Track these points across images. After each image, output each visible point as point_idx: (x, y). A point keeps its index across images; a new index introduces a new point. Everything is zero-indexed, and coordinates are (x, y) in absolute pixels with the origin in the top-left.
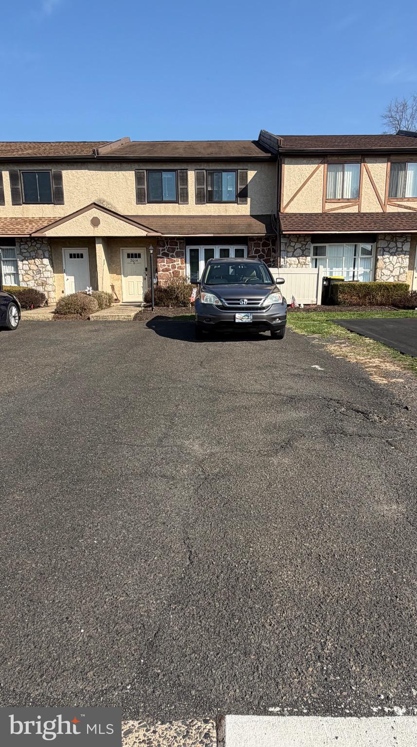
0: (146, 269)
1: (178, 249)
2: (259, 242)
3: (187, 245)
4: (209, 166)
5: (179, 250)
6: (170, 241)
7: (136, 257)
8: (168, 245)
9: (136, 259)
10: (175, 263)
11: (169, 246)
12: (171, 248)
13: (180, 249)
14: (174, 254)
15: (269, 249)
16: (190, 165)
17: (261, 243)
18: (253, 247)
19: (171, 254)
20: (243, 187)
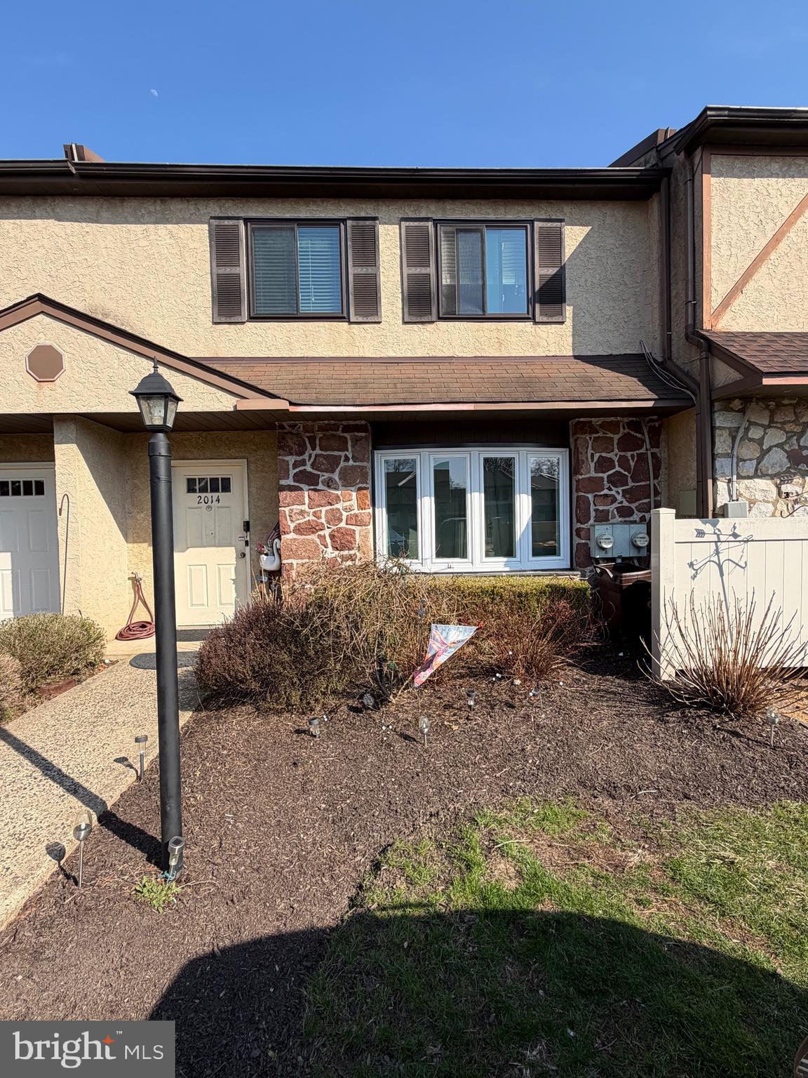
0: (247, 526)
1: (347, 459)
2: (610, 435)
3: (374, 448)
4: (444, 210)
5: (351, 463)
6: (320, 435)
7: (214, 490)
8: (313, 449)
9: (215, 495)
10: (339, 506)
11: (318, 451)
12: (326, 457)
13: (354, 458)
14: (336, 476)
15: (642, 458)
16: (384, 208)
17: (616, 437)
18: (590, 451)
19: (327, 475)
20: (552, 271)
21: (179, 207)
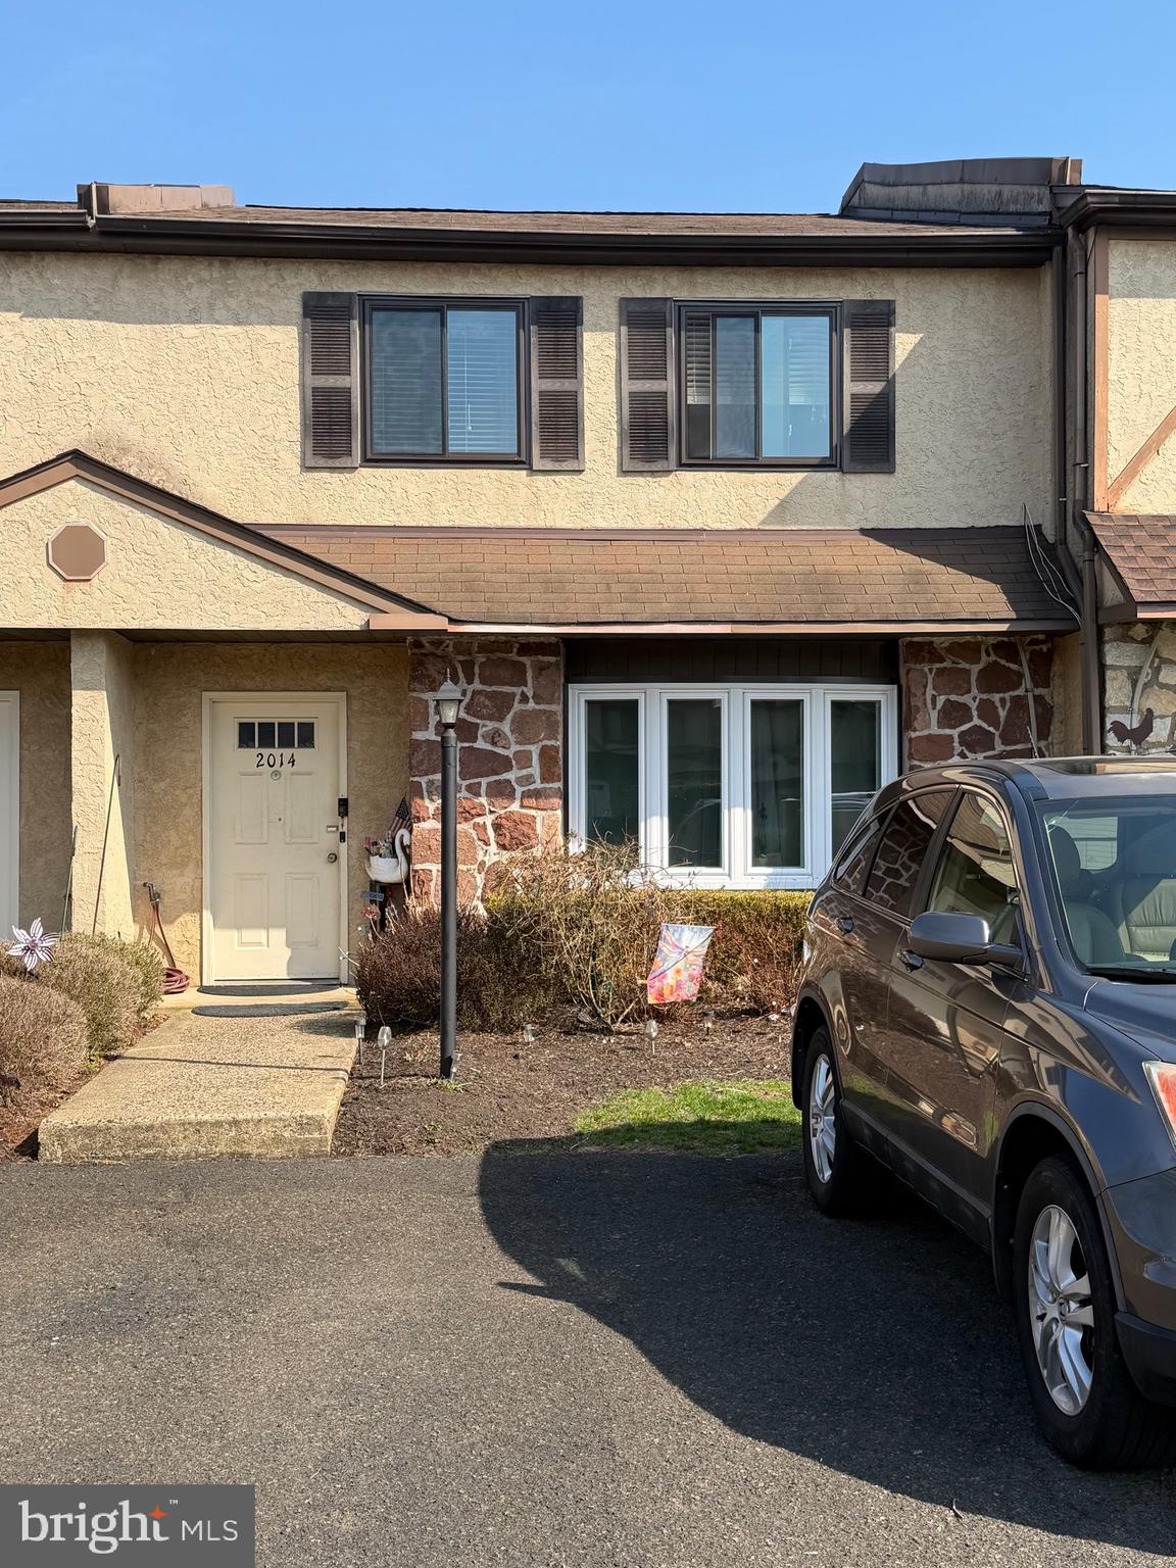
0: (343, 804)
1: (524, 699)
2: (964, 665)
3: (568, 680)
4: (693, 285)
5: (531, 705)
6: (481, 658)
7: (286, 743)
8: (470, 681)
9: (287, 752)
10: (510, 776)
11: (477, 685)
12: (492, 696)
13: (537, 698)
14: (506, 727)
15: (1019, 704)
16: (592, 281)
17: (975, 669)
18: (930, 692)
19: (491, 725)
20: (875, 388)
21: (252, 273)
